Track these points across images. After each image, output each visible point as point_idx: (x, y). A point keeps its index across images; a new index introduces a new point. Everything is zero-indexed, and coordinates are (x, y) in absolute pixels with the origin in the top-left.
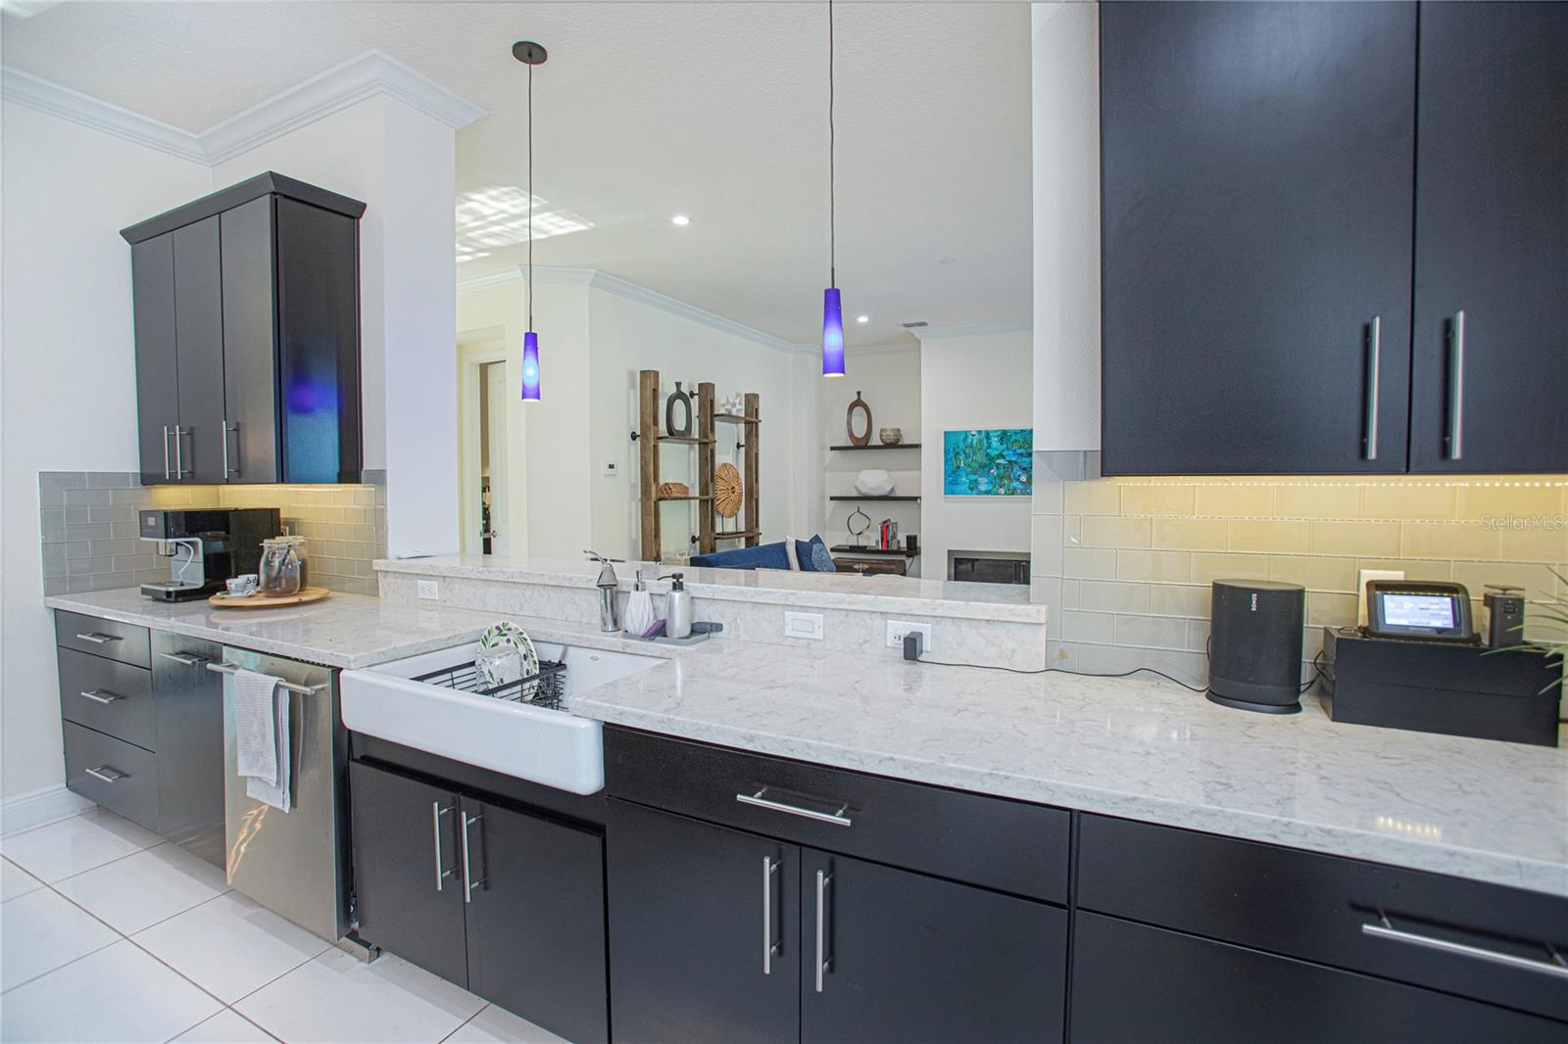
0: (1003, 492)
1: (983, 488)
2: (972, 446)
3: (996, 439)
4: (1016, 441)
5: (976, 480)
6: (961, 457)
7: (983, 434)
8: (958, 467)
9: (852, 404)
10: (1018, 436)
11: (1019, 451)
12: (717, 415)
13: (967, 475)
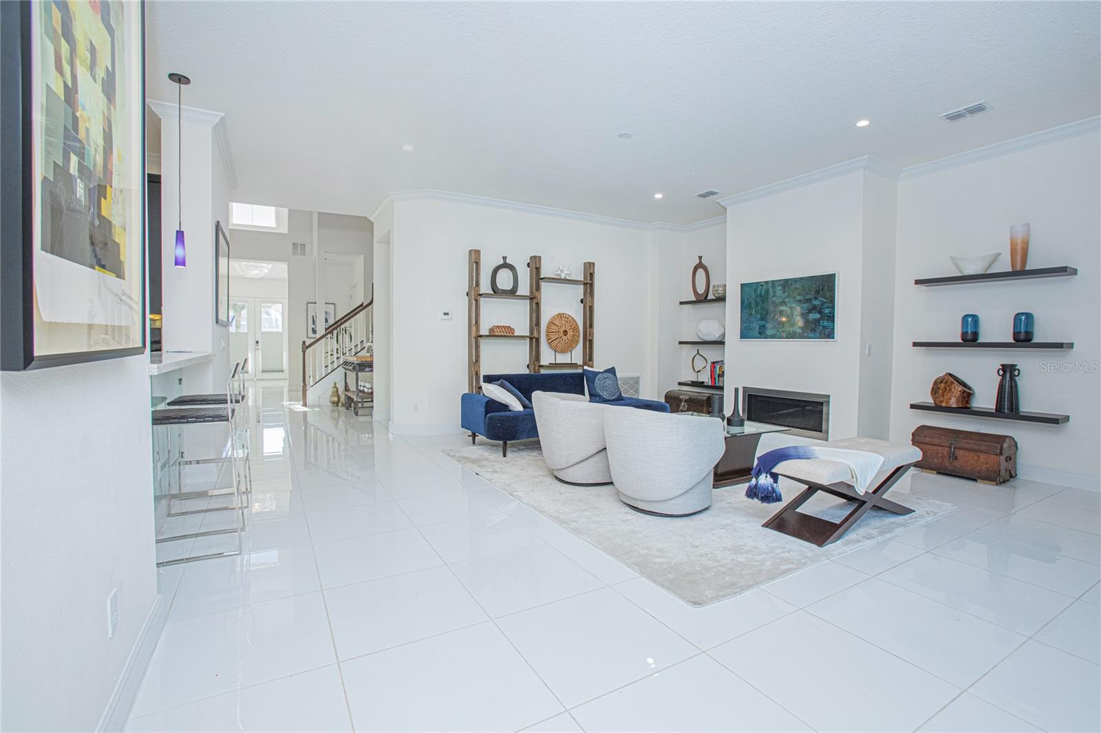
0: (785, 336)
1: (769, 332)
2: (761, 295)
3: (780, 288)
4: (796, 288)
5: (764, 326)
6: (753, 306)
7: (770, 285)
8: (751, 315)
9: (695, 267)
10: (798, 284)
11: (798, 298)
12: (542, 279)
13: (757, 321)
